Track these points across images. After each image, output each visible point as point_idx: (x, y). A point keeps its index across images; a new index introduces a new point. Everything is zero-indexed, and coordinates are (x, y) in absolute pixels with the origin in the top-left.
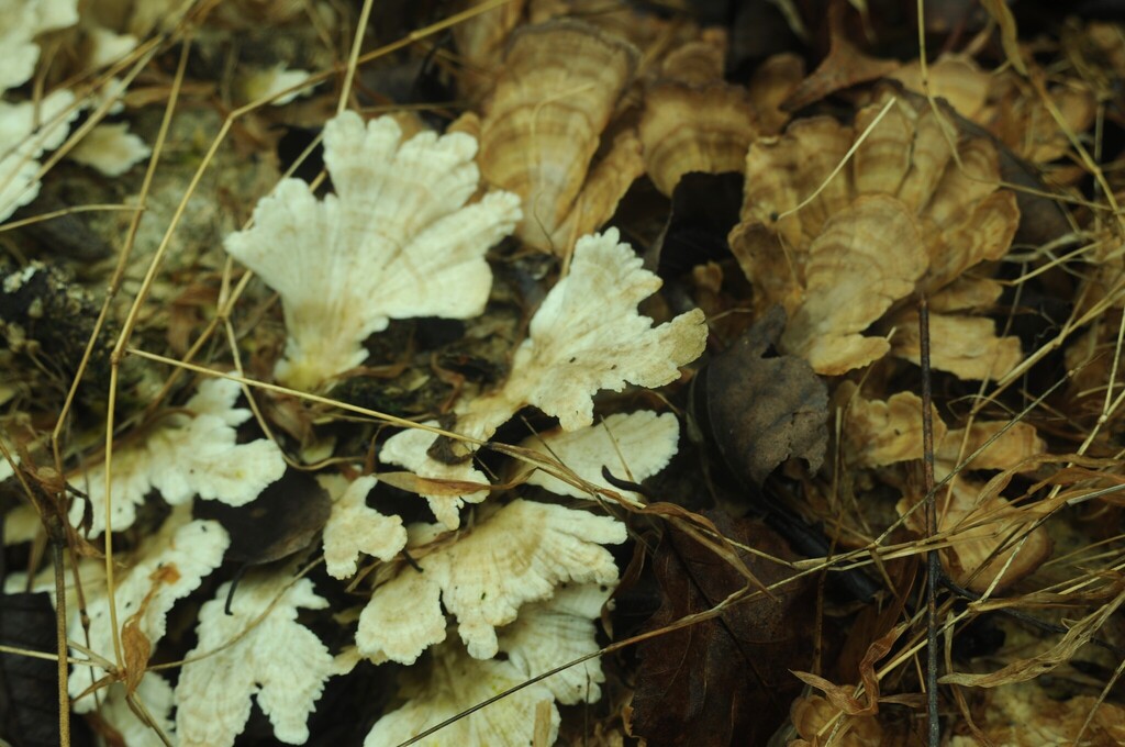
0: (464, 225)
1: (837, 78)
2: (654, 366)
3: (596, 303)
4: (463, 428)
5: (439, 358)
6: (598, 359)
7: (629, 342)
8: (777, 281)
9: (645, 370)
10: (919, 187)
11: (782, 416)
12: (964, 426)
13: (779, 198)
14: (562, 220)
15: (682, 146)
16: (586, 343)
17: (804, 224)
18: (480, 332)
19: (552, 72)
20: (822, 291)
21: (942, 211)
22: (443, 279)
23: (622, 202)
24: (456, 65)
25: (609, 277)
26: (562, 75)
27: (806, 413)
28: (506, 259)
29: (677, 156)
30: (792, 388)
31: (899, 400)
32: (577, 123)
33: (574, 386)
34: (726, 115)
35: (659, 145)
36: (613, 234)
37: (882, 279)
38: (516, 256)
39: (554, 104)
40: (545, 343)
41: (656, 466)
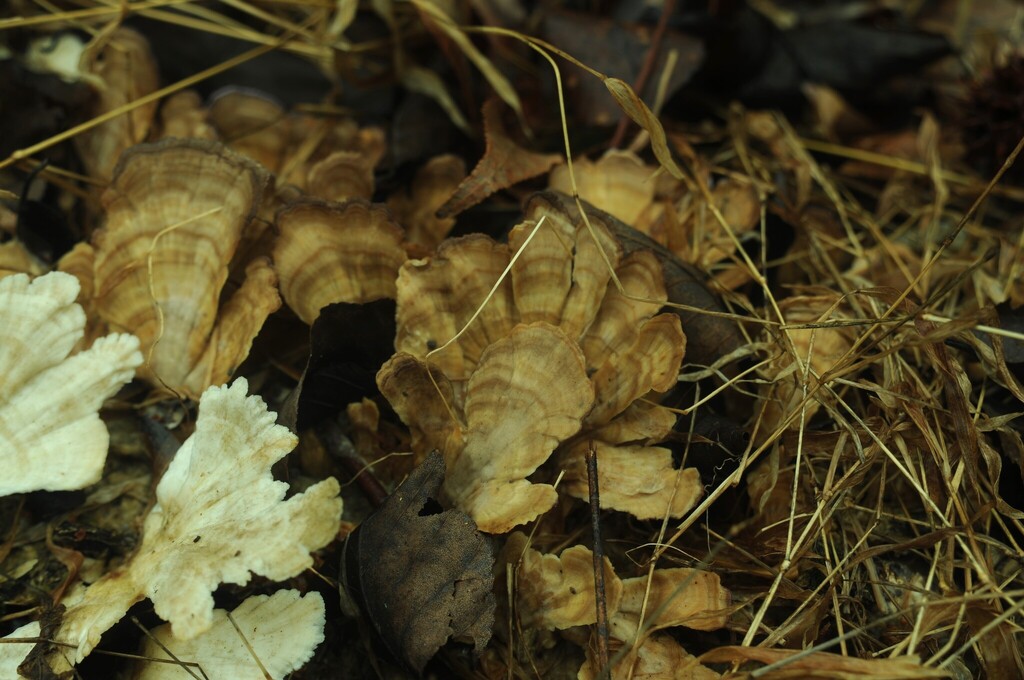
0: (71, 378)
1: (494, 179)
2: (283, 552)
3: (228, 465)
4: (68, 630)
5: (55, 533)
6: (223, 541)
7: (258, 519)
8: (437, 420)
9: (273, 557)
10: (582, 307)
11: (442, 586)
12: (646, 572)
13: (434, 324)
14: (197, 359)
15: (325, 271)
16: (215, 515)
17: (465, 350)
18: (106, 496)
19: (173, 195)
20: (485, 434)
21: (610, 330)
22: (48, 444)
23: (255, 341)
24: (82, 185)
25: (240, 434)
26: (184, 198)
27: (470, 581)
28: (137, 406)
29: (321, 282)
30: (452, 552)
31: (572, 555)
32: (204, 250)
33: (191, 579)
34: (371, 237)
35: (298, 272)
36: (241, 384)
37: (546, 417)
38: (147, 403)
39: (176, 231)
40: (173, 512)
41: (299, 659)
